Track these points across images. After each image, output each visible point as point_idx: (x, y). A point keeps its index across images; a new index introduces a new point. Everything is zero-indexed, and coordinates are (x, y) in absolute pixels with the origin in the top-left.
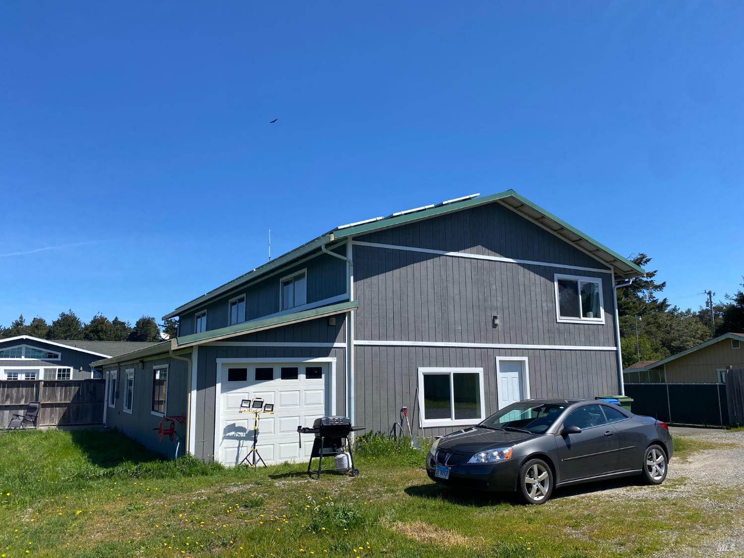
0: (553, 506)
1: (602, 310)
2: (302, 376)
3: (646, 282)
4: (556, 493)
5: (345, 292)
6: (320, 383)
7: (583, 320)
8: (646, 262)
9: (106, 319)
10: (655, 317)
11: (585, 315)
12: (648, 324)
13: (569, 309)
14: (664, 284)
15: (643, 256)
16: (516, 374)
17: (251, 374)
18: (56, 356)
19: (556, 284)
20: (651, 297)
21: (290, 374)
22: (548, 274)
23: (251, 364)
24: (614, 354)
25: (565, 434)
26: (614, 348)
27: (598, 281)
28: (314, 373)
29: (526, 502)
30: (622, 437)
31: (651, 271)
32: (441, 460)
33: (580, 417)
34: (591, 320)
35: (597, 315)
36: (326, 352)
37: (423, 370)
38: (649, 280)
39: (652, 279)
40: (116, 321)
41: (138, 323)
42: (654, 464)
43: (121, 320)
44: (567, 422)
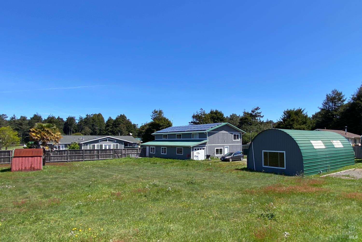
0: (233, 162)
1: (239, 138)
2: (202, 149)
3: (258, 115)
4: (232, 161)
5: (206, 138)
6: (204, 150)
7: (236, 140)
8: (259, 109)
9: (55, 117)
10: (260, 126)
11: (237, 139)
12: (258, 128)
13: (235, 139)
14: (263, 116)
15: (258, 107)
16: (227, 148)
17: (197, 149)
18: (115, 141)
19: (233, 135)
20: (260, 119)
21: (201, 149)
22: (232, 134)
23: (197, 148)
24: (241, 145)
25: (233, 156)
26: (241, 144)
27: (239, 134)
28: (203, 149)
29: (230, 161)
30: (239, 156)
31: (260, 112)
32: (222, 158)
33: (235, 154)
34: (238, 140)
35: (239, 139)
36: (205, 146)
37: (216, 148)
38: (259, 114)
39: (260, 114)
40: (59, 118)
41: (68, 119)
42: (242, 159)
43: (61, 117)
44: (234, 155)
